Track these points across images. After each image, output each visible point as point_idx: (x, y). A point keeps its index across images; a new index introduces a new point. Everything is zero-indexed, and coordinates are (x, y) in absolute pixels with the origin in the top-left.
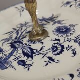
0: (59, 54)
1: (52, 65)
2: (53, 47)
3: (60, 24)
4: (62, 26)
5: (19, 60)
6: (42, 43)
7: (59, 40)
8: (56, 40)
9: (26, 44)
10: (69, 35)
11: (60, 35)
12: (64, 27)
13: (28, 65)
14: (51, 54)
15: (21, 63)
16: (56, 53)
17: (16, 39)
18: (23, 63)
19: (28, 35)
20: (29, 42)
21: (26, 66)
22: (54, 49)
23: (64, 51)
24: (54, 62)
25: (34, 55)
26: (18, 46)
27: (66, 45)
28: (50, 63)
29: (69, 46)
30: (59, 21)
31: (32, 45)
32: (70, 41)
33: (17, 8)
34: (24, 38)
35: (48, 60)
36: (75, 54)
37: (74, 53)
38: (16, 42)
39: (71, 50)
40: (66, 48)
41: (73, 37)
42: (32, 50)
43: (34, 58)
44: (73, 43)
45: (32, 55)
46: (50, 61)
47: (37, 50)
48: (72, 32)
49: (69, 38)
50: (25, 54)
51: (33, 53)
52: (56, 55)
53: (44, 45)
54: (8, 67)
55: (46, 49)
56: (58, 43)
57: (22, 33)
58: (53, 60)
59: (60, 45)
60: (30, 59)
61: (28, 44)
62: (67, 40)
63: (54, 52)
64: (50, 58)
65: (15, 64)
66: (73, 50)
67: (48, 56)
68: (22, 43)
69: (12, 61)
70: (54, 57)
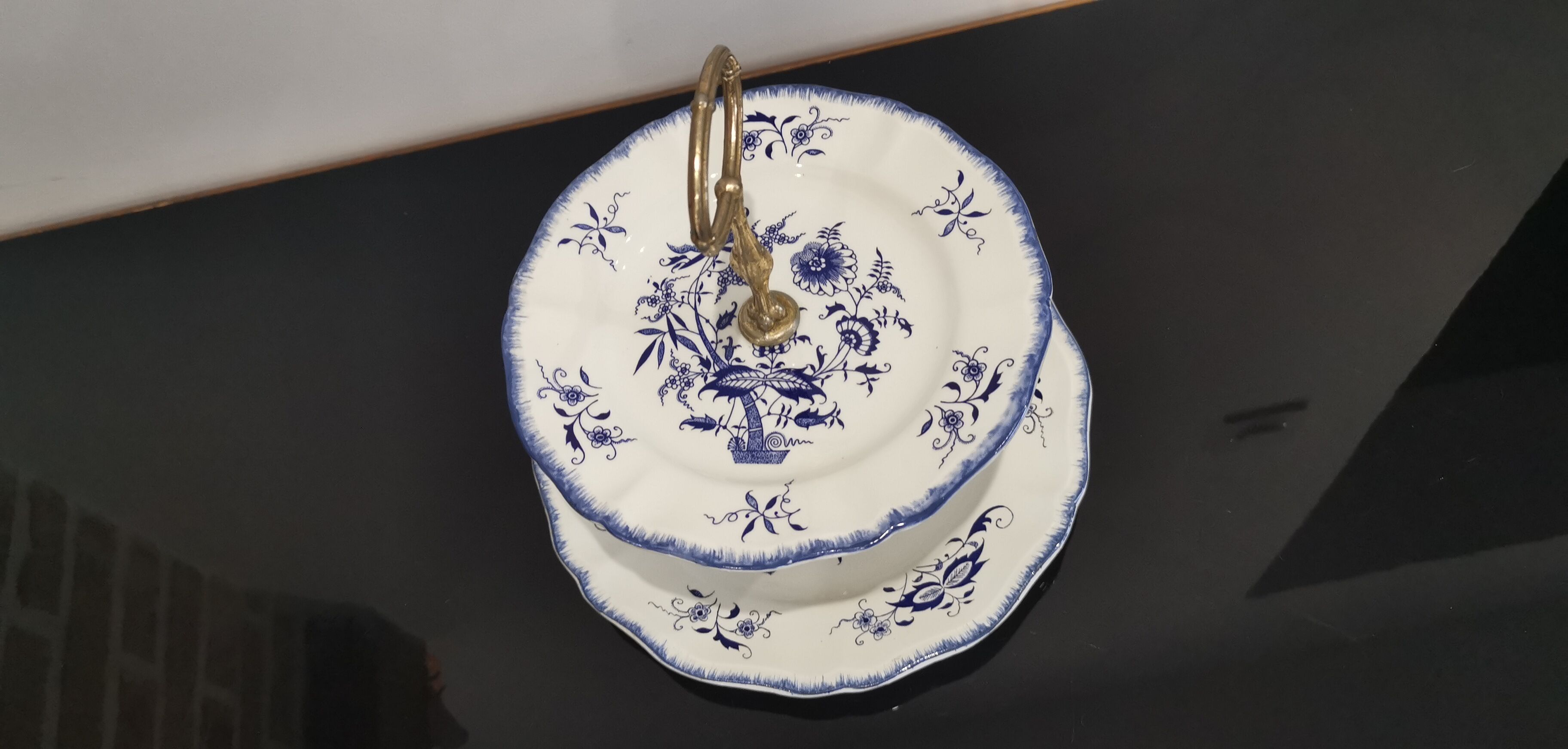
0: (873, 348)
1: (882, 383)
2: (843, 333)
3: (782, 239)
4: (798, 247)
5: (793, 415)
6: (803, 338)
7: (839, 307)
8: (832, 310)
9: (764, 366)
10: (849, 274)
11: (828, 288)
12: (808, 248)
13: (831, 414)
14: (856, 359)
15: (805, 421)
16: (864, 347)
17: (705, 363)
18: (808, 419)
19: (731, 331)
20: (762, 355)
21: (828, 420)
22: (850, 338)
23: (877, 333)
24: (879, 372)
25: (817, 383)
26: (744, 385)
27: (866, 310)
28: (873, 380)
29: (877, 312)
30: (772, 230)
31: (780, 358)
32: (865, 293)
33: (565, 241)
34: (730, 349)
35: (862, 377)
36: (907, 327)
37: (903, 327)
38: (720, 375)
39: (890, 321)
40: (875, 323)
41: (864, 279)
42: (799, 373)
43: (824, 389)
44: (880, 300)
45: (812, 386)
46: (870, 376)
47: (813, 367)
48: (849, 262)
49: (858, 284)
50: (794, 394)
51: (809, 379)
52: (868, 353)
53: (816, 342)
54: (782, 448)
55: (830, 351)
56: (845, 319)
57: (701, 333)
58: (874, 370)
59: (854, 318)
60: (817, 398)
61: (765, 361)
62: (857, 296)
63: (857, 347)
64: (863, 369)
65: (792, 431)
66: (896, 319)
67: (851, 366)
68: (747, 369)
69: (779, 429)
70: (870, 362)
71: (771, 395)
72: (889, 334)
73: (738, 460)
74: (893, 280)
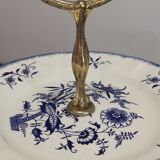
1: (66, 152)
4: (121, 109)
8: (96, 124)
9: (58, 113)
12: (123, 111)
14: (74, 139)
15: (36, 132)
16: (81, 140)
23: (92, 142)
24: (70, 149)
25: (56, 130)
26: (48, 110)
27: (101, 136)
28: (66, 148)
29: (103, 140)
30: (124, 101)
31: (64, 116)
34: (63, 103)
35: (65, 143)
38: (50, 104)
39: (102, 145)
42: (59, 122)
44: (111, 139)
45: (54, 129)
46: (67, 146)
47: (64, 126)
50: (48, 124)
51: (57, 127)
52: (79, 142)
56: (93, 130)
66: (104, 147)
67: (70, 138)
68: (55, 109)
69: (29, 126)
70: (75, 144)
71: (45, 118)
72: (94, 147)
73: (11, 119)
74: (124, 141)
